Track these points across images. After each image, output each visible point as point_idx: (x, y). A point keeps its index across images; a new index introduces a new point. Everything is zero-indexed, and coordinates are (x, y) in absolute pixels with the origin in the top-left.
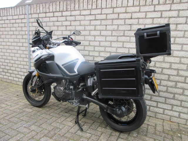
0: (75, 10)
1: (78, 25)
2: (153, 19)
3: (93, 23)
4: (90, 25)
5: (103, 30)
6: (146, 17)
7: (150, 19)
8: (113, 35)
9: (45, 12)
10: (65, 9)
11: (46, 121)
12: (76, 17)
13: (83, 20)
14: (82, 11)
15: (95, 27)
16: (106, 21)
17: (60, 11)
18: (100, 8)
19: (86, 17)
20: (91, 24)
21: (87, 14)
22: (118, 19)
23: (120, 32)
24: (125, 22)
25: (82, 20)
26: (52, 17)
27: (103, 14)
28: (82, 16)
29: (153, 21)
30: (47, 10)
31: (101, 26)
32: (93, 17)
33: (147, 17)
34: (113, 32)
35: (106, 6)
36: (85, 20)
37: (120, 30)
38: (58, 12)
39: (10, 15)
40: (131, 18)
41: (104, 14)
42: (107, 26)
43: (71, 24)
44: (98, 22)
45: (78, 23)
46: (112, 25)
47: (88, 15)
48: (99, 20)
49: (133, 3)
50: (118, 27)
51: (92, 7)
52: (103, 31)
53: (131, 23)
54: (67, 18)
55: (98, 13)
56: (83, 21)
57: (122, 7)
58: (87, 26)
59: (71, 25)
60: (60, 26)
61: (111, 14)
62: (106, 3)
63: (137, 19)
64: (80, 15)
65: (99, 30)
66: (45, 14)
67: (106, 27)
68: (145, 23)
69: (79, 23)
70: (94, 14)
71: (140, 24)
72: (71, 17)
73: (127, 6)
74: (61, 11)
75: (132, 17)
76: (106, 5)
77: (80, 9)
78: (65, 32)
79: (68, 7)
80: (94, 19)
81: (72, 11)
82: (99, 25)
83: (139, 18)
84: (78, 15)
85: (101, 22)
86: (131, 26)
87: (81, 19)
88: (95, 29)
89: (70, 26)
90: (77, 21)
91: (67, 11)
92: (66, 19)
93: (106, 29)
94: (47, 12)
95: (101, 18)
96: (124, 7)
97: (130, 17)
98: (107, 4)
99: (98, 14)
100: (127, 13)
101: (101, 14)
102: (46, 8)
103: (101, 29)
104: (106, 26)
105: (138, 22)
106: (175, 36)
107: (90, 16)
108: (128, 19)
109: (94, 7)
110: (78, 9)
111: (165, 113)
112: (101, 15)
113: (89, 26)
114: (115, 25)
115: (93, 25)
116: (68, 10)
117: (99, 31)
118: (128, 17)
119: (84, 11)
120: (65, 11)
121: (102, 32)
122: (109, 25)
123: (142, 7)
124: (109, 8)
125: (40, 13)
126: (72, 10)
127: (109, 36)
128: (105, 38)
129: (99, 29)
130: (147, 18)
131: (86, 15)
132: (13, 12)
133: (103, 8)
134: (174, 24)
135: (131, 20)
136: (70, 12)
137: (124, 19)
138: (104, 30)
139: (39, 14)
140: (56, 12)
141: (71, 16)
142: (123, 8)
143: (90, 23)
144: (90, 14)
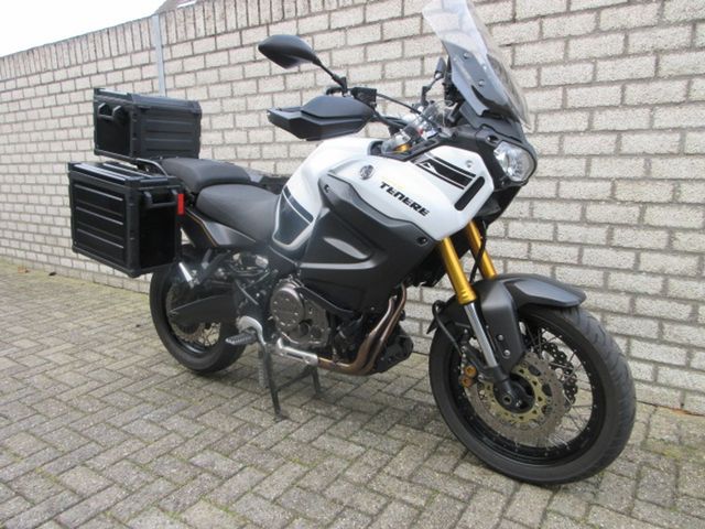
0: (311, 15)
2: (599, 13)
3: (376, 53)
4: (365, 63)
5: (410, 78)
6: (568, 8)
7: (586, 15)
9: (213, 33)
10: (277, 15)
11: (220, 405)
13: (341, 48)
14: (333, 14)
15: (383, 69)
16: (423, 40)
17: (260, 25)
19: (351, 33)
20: (369, 60)
21: (353, 23)
25: (335, 48)
26: (236, 48)
27: (407, 17)
28: (338, 33)
29: (598, 21)
30: (218, 24)
31: (404, 63)
32: (372, 34)
33: (573, 8)
36: (346, 47)
38: (254, 27)
39: (105, 58)
40: (514, 21)
41: (413, 16)
44: (394, 50)
47: (357, 26)
48: (395, 39)
53: (512, 41)
55: (391, 16)
56: (341, 52)
58: (356, 66)
60: (264, 77)
63: (535, 19)
64: (330, 30)
65: (399, 79)
66: (213, 39)
67: (423, 63)
68: (566, 34)
71: (548, 39)
74: (263, 22)
75: (515, 15)
77: (327, 7)
78: (282, 96)
79: (286, 6)
80: (378, 38)
81: (302, 17)
82: (397, 60)
83: (543, 17)
84: (323, 32)
85: (403, 47)
86: (514, 51)
87: (333, 45)
88: (383, 76)
91: (283, 19)
93: (422, 71)
94: (219, 31)
95: (404, 34)
97: (508, 17)
99: (392, 19)
101: (402, 17)
102: (214, 19)
103: (405, 75)
104: (423, 59)
105: (541, 33)
106: (689, 71)
107: (362, 30)
108: (503, 23)
110: (320, 8)
111: (662, 380)
112: (403, 22)
113: (362, 69)
115: (376, 62)
116: (286, 16)
117: (400, 83)
118: (500, 19)
119: (341, 13)
120: (277, 22)
121: (408, 83)
125: (197, 39)
126: (299, 14)
129: (399, 74)
130: (573, 13)
131: (351, 27)
132: (113, 43)
134: (685, 23)
135: (514, 27)
136: (295, 22)
139: (195, 43)
140: (248, 28)
143: (365, 57)
144: (364, 24)
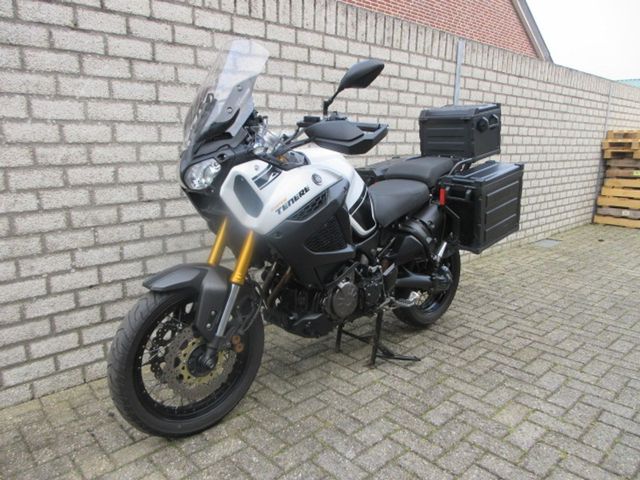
1: (187, 66)
5: (272, 93)
8: (299, 108)
12: (178, 29)
13: (207, 49)
14: (198, 11)
16: (281, 63)
18: (259, 19)
19: (218, 37)
21: (220, 27)
22: (308, 63)
23: (314, 99)
24: (323, 76)
25: (201, 47)
27: (269, 40)
28: (203, 32)
31: (268, 79)
34: (300, 98)
35: (278, 18)
36: (213, 49)
37: (313, 96)
40: (334, 67)
41: (274, 41)
42: (284, 81)
43: (154, 55)
45: (184, 55)
46: (296, 78)
47: (224, 32)
49: (336, 28)
50: (309, 86)
51: (235, 6)
52: (274, 96)
53: (334, 80)
54: (134, 23)
55: (256, 34)
56: (208, 52)
57: (314, 31)
59: (154, 61)
60: (94, 54)
61: (291, 44)
62: (278, 9)
63: (344, 69)
64: (194, 25)
65: (264, 92)
67: (281, 82)
69: (192, 55)
70: (243, 32)
72: (153, 24)
73: (326, 34)
75: (335, 63)
76: (278, 14)
78: (127, 86)
82: (262, 74)
85: (267, 65)
87: (199, 43)
89: (148, 61)
90: (182, 45)
92: (128, 28)
93: (281, 88)
96: (319, 33)
97: (332, 64)
98: (280, 13)
99: (257, 37)
100: (325, 50)
101: (265, 39)
103: (269, 89)
104: (281, 78)
106: (397, 115)
108: (330, 67)
109: (242, 8)
112: (266, 43)
114: (302, 79)
117: (264, 95)
118: (328, 63)
119: (207, 13)
121: (271, 96)
122: (287, 78)
123: (351, 44)
124: (284, 25)
127: (291, 111)
128: (279, 118)
129: (264, 88)
131: (218, 31)
133: (269, 22)
135: (335, 71)
137: (320, 65)
138: (277, 93)
141: (151, 18)
142: (316, 35)
144: (232, 33)
